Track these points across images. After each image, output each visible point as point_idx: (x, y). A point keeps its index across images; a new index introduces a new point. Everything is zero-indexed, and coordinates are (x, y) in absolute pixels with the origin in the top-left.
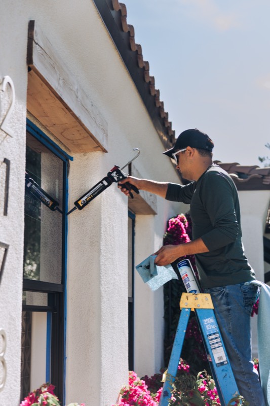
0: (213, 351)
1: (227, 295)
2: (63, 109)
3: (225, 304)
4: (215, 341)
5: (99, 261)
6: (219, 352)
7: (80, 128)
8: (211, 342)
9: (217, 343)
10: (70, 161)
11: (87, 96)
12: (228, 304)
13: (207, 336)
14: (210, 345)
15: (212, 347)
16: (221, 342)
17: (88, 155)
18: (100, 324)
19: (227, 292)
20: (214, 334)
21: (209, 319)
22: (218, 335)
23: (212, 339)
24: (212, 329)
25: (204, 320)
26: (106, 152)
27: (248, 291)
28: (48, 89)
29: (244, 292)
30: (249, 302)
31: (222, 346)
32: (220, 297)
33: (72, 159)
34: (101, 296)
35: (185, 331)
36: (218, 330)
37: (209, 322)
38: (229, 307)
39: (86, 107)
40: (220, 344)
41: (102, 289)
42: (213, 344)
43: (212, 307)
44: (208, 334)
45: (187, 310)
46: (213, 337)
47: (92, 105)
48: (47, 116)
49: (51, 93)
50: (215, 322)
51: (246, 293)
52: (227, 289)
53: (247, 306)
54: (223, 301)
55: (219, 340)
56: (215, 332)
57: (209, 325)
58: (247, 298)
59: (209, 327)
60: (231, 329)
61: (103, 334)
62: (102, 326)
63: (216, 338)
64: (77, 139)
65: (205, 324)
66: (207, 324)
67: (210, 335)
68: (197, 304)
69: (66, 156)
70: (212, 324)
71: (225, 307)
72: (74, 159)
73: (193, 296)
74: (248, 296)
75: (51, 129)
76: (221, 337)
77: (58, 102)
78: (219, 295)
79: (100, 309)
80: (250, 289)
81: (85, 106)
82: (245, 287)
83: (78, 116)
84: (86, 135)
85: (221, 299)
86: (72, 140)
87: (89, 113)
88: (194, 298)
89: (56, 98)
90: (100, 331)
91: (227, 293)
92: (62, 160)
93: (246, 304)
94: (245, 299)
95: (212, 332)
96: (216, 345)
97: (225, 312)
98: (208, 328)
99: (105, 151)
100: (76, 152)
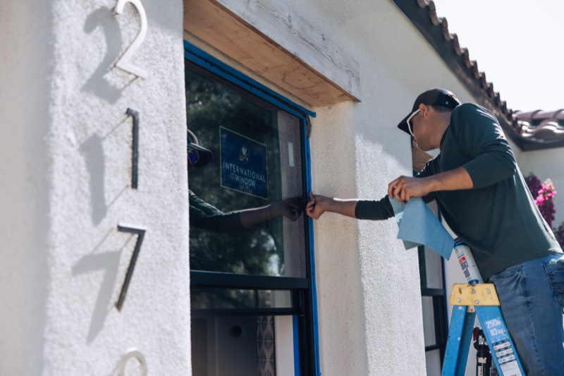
0: (502, 367)
1: (524, 281)
2: (265, 43)
3: (521, 295)
4: (505, 352)
5: (357, 245)
6: (511, 369)
7: (304, 70)
8: (499, 354)
9: (508, 355)
10: (310, 117)
11: (311, 27)
12: (526, 294)
13: (493, 345)
14: (498, 358)
15: (501, 361)
16: (513, 353)
17: (334, 107)
18: (363, 328)
19: (524, 276)
20: (503, 342)
21: (495, 320)
22: (508, 344)
23: (500, 350)
24: (498, 335)
25: (487, 323)
26: (359, 101)
27: (556, 273)
28: (229, 16)
29: (550, 275)
30: (559, 288)
31: (516, 359)
32: (514, 284)
33: (314, 115)
34: (363, 291)
35: (459, 339)
36: (508, 337)
37: (494, 324)
38: (529, 299)
39: (310, 41)
40: (513, 357)
41: (364, 281)
42: (502, 357)
43: (497, 303)
44: (493, 342)
45: (460, 308)
46: (502, 346)
47: (324, 39)
48: (251, 58)
49: (237, 22)
50: (503, 326)
51: (552, 275)
52: (524, 273)
53: (557, 296)
54: (518, 291)
55: (510, 351)
56: (504, 339)
57: (495, 329)
58: (556, 283)
59: (494, 332)
60: (533, 331)
61: (370, 341)
62: (367, 331)
63: (506, 348)
64: (309, 86)
65: (488, 327)
66: (492, 328)
67: (497, 344)
68: (475, 299)
69: (303, 112)
70: (498, 328)
71: (521, 299)
72: (317, 115)
73: (469, 288)
74: (557, 281)
75: (265, 75)
76: (513, 346)
77: (253, 34)
78: (512, 282)
79: (362, 308)
80: (559, 269)
81: (307, 39)
82: (551, 267)
83: (293, 52)
84: (318, 79)
85: (516, 287)
86: (303, 89)
87: (317, 49)
88: (471, 291)
89: (248, 29)
90: (364, 338)
91: (524, 279)
92: (297, 117)
93: (554, 292)
94: (553, 284)
95: (499, 340)
96: (507, 359)
97: (521, 307)
98: (493, 334)
99: (355, 100)
100: (318, 106)
